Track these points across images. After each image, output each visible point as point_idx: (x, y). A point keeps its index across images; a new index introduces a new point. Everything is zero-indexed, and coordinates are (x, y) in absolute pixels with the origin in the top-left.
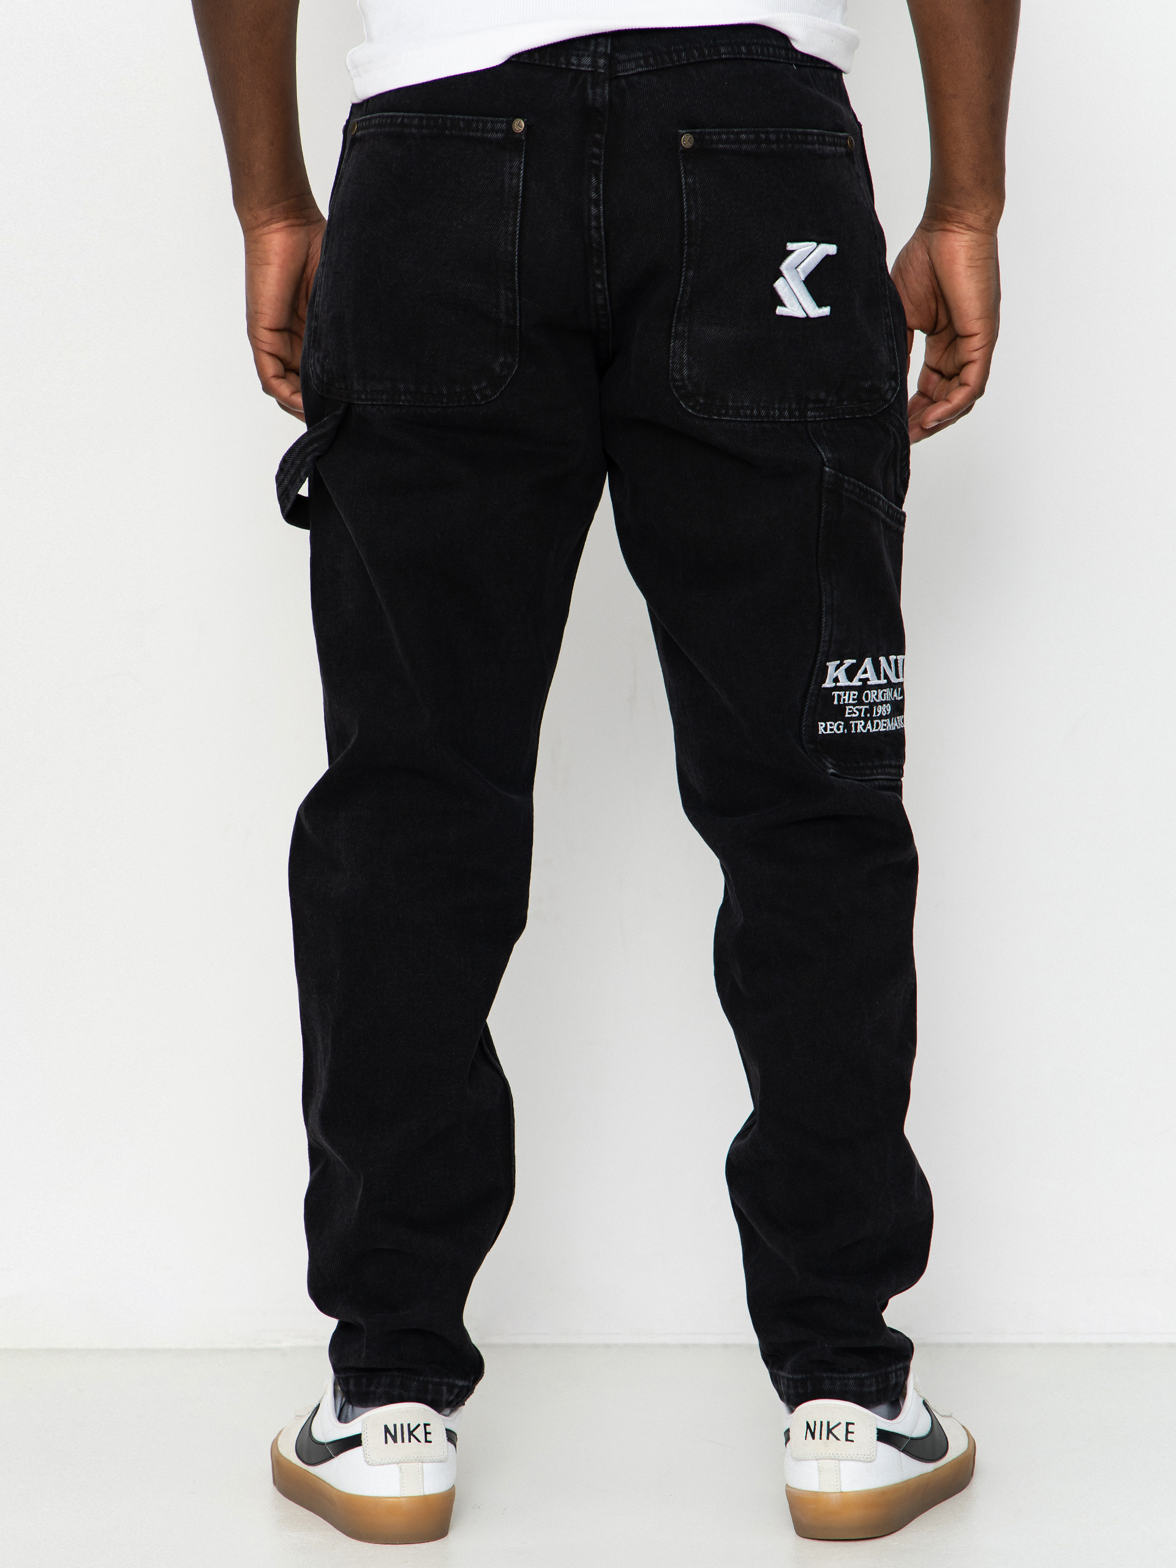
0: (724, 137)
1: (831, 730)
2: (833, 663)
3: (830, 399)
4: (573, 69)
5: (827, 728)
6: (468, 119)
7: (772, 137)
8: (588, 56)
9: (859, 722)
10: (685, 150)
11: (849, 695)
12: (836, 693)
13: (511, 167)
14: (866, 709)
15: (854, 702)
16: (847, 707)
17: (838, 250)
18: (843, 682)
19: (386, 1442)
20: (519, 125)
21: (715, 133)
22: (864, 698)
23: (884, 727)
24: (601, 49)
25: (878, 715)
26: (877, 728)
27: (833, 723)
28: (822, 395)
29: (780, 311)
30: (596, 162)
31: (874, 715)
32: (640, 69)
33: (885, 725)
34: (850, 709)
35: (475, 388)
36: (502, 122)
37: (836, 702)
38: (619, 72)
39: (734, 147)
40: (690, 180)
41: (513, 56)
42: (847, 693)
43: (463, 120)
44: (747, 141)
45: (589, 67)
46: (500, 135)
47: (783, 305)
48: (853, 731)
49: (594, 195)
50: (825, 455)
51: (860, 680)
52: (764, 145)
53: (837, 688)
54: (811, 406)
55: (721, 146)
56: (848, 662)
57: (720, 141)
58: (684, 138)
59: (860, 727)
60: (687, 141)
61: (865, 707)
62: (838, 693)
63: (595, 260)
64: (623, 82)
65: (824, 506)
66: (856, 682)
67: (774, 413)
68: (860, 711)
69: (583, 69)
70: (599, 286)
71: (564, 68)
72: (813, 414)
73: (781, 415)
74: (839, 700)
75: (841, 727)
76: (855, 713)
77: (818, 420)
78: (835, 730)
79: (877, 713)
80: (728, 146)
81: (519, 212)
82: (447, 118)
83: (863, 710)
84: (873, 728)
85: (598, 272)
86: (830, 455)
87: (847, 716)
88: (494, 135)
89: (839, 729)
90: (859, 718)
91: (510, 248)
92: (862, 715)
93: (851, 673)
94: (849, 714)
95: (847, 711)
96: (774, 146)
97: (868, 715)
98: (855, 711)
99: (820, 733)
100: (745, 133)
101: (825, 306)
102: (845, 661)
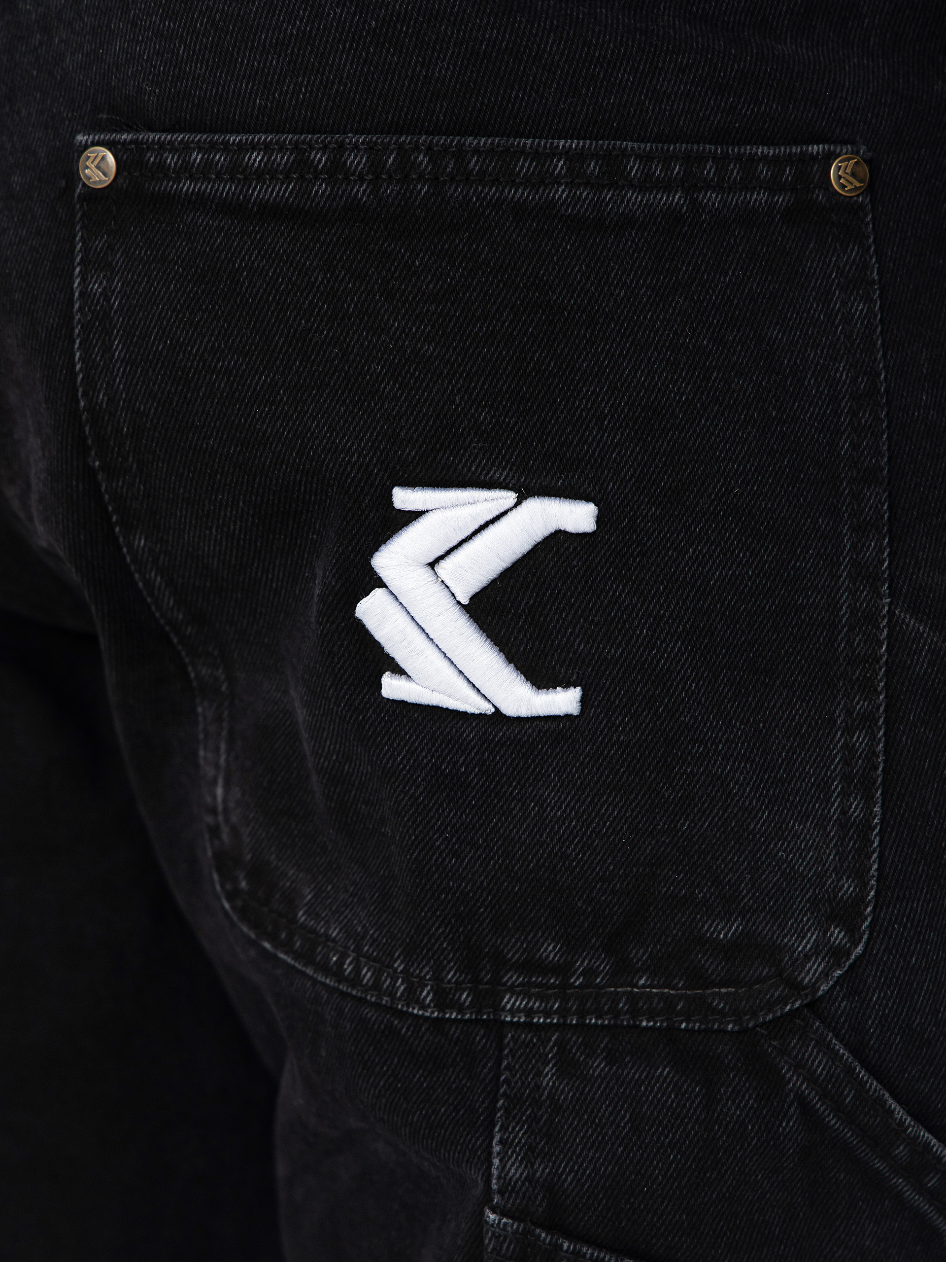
0: (197, 157)
3: (581, 965)
7: (356, 161)
10: (93, 195)
17: (599, 520)
28: (550, 951)
47: (399, 671)
52: (321, 188)
54: (512, 978)
55: (187, 186)
57: (186, 170)
58: (88, 158)
60: (97, 166)
72: (523, 1003)
73: (411, 996)
77: (538, 1025)
86: (515, 1171)
96: (361, 190)
100: (267, 148)
101: (567, 685)
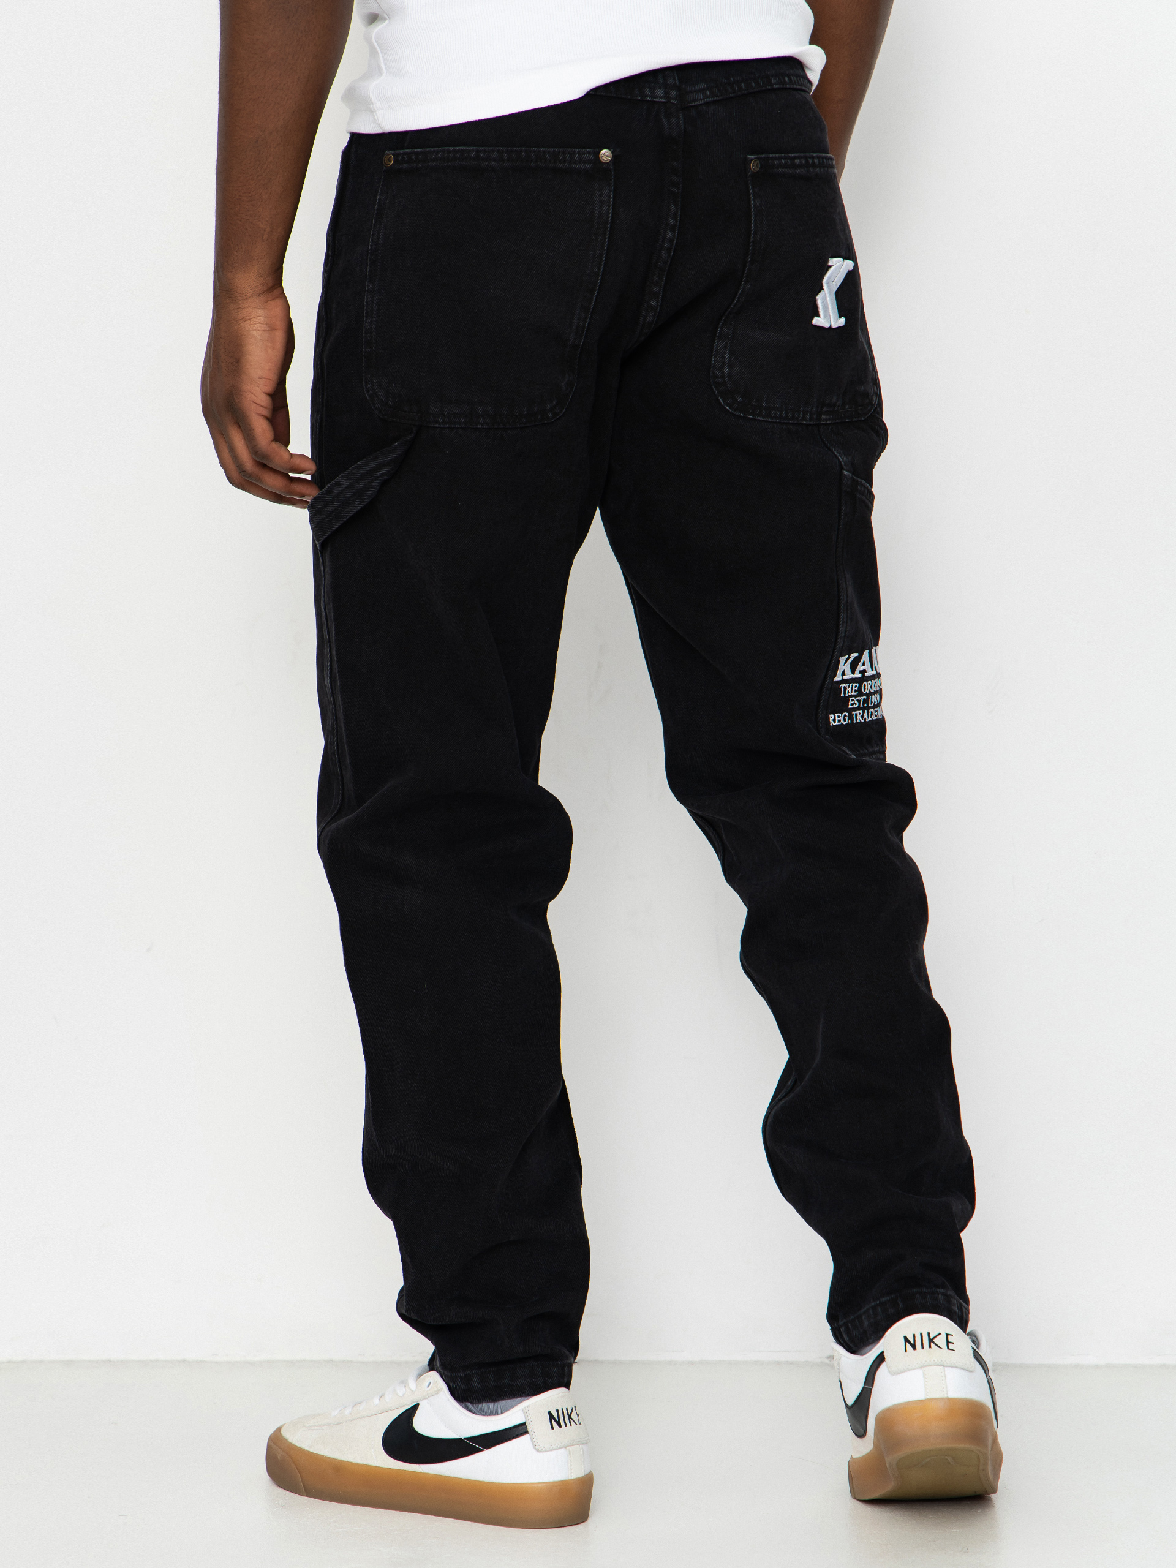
0: (783, 161)
1: (839, 721)
2: (844, 657)
4: (648, 101)
5: (837, 719)
6: (554, 152)
8: (660, 88)
9: (858, 712)
10: (753, 175)
11: (852, 686)
12: (843, 685)
13: (601, 196)
14: (864, 699)
15: (856, 693)
16: (851, 699)
18: (849, 675)
19: (553, 1428)
20: (605, 154)
21: (776, 158)
22: (863, 689)
23: (876, 716)
24: (671, 81)
25: (873, 704)
26: (871, 717)
27: (840, 715)
28: (834, 399)
29: (816, 321)
30: (674, 189)
31: (870, 705)
32: (708, 100)
33: (876, 714)
34: (852, 700)
35: (549, 407)
36: (589, 153)
37: (842, 695)
38: (689, 102)
39: (791, 171)
40: (758, 203)
41: (591, 90)
42: (851, 685)
43: (549, 152)
44: (800, 166)
45: (662, 98)
46: (588, 166)
47: (819, 316)
48: (855, 722)
49: (671, 222)
50: (843, 459)
51: (860, 672)
52: (811, 170)
53: (844, 681)
54: (825, 409)
55: (780, 170)
56: (854, 655)
57: (780, 166)
58: (753, 163)
59: (859, 717)
60: (753, 166)
61: (863, 698)
62: (844, 685)
63: (656, 278)
64: (693, 112)
65: (844, 508)
66: (858, 675)
67: (799, 416)
68: (859, 701)
69: (657, 100)
70: (654, 303)
71: (639, 100)
72: (825, 417)
74: (845, 693)
75: (847, 718)
76: (856, 704)
77: (828, 423)
78: (842, 720)
79: (872, 702)
80: (786, 171)
81: (607, 236)
82: (531, 151)
83: (862, 700)
84: (868, 717)
85: (656, 289)
87: (850, 707)
88: (582, 166)
89: (845, 720)
90: (858, 709)
91: (596, 270)
92: (861, 706)
93: (854, 667)
94: (852, 704)
95: (850, 702)
97: (865, 705)
98: (856, 702)
99: (831, 725)
100: (798, 157)
101: (844, 317)
102: (852, 655)
